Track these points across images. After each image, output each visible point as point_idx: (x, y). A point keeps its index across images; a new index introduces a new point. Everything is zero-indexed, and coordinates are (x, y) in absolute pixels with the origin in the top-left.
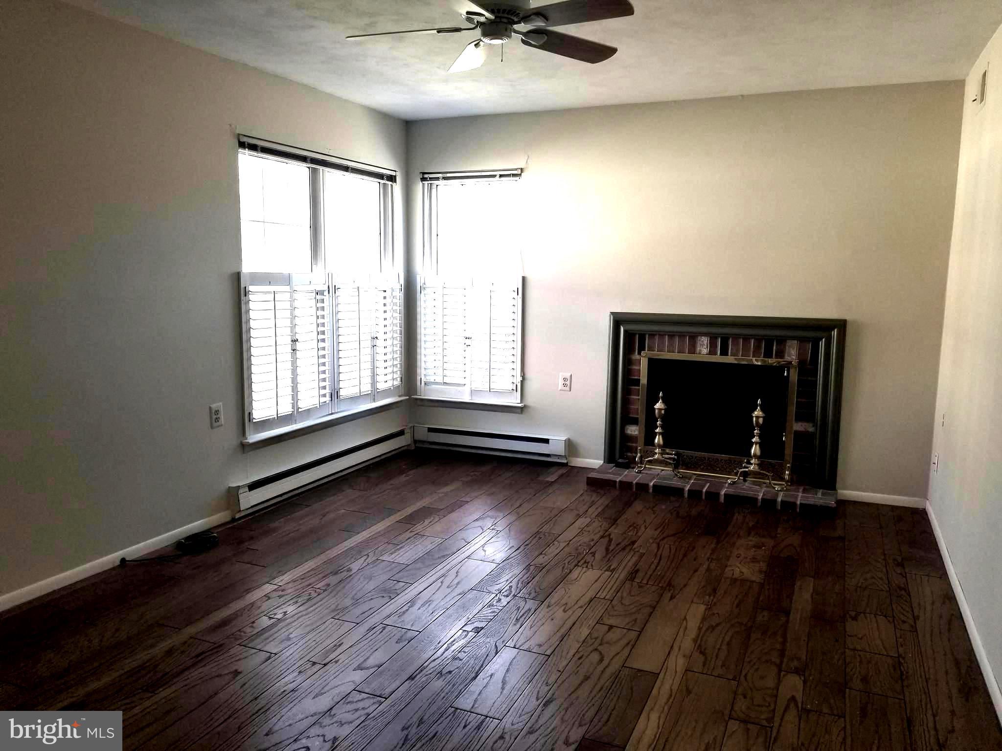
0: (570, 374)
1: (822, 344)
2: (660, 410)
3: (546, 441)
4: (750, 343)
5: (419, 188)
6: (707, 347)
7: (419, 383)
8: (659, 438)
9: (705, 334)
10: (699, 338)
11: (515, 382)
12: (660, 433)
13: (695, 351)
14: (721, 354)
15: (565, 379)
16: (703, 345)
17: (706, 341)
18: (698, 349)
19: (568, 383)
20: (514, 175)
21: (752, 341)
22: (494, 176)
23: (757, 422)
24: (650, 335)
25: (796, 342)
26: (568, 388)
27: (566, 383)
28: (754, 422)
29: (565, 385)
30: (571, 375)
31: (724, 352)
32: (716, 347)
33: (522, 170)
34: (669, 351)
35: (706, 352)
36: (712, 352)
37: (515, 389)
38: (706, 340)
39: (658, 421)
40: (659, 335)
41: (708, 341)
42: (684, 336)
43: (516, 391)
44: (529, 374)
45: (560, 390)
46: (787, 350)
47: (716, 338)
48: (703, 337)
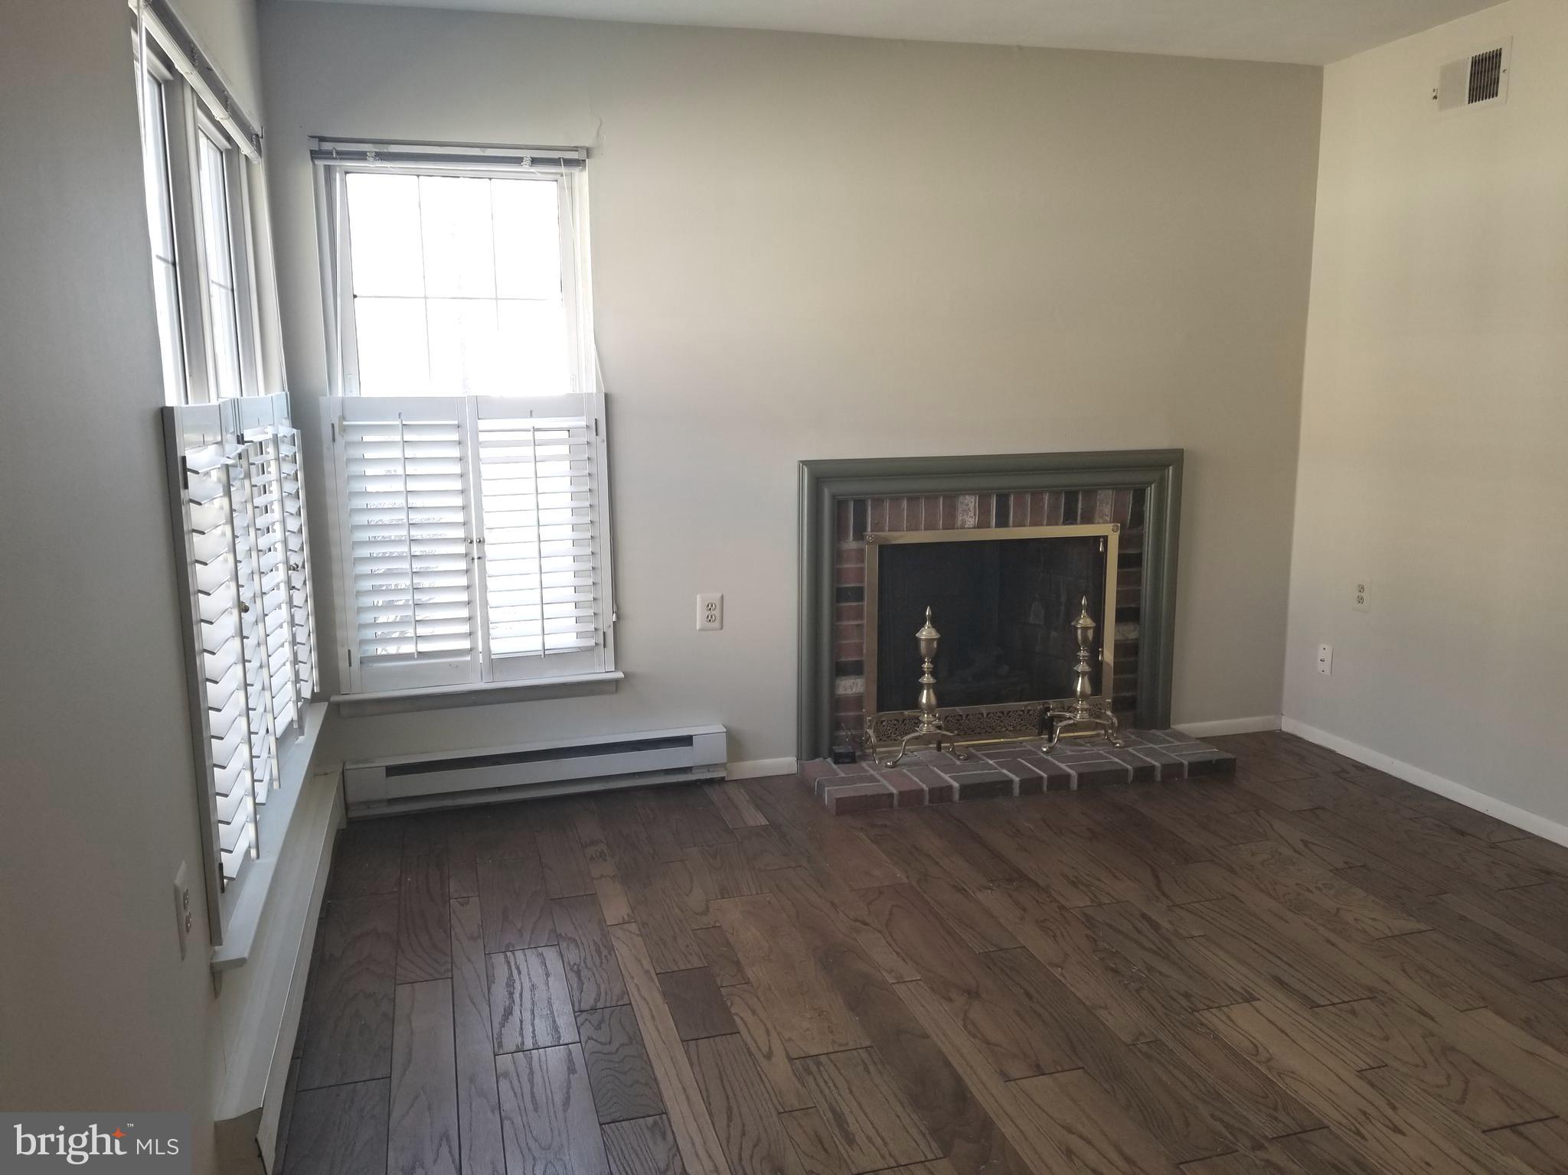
0: (720, 594)
1: (1151, 493)
2: (929, 641)
3: (687, 741)
4: (1042, 499)
5: (305, 176)
6: (975, 515)
7: (343, 664)
8: (928, 694)
9: (971, 491)
10: (961, 498)
11: (600, 626)
12: (929, 686)
13: (954, 524)
14: (997, 526)
15: (710, 607)
16: (966, 511)
17: (973, 503)
18: (960, 518)
19: (717, 613)
20: (569, 163)
21: (1046, 497)
22: (518, 161)
23: (1085, 637)
24: (873, 500)
25: (1110, 492)
26: (717, 624)
27: (713, 613)
28: (1080, 637)
29: (710, 619)
30: (722, 597)
31: (1002, 522)
32: (989, 511)
33: (589, 151)
34: (909, 529)
35: (972, 522)
36: (983, 524)
37: (602, 643)
38: (973, 500)
39: (925, 662)
40: (891, 499)
41: (975, 503)
42: (936, 498)
43: (604, 647)
44: (628, 607)
45: (700, 630)
46: (1098, 508)
47: (990, 496)
48: (967, 497)
